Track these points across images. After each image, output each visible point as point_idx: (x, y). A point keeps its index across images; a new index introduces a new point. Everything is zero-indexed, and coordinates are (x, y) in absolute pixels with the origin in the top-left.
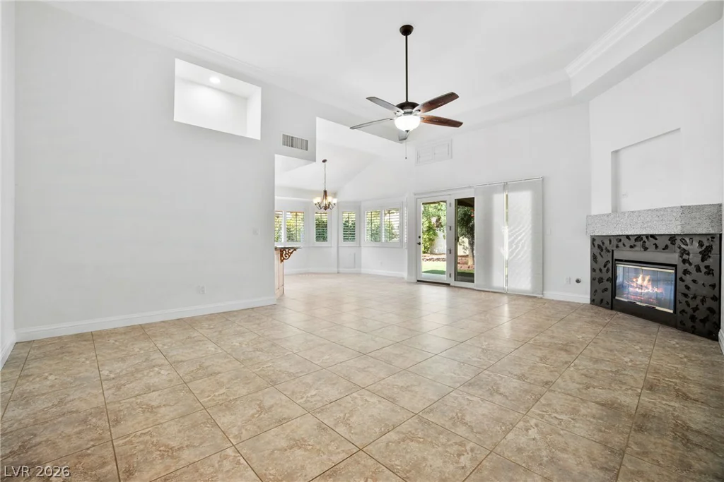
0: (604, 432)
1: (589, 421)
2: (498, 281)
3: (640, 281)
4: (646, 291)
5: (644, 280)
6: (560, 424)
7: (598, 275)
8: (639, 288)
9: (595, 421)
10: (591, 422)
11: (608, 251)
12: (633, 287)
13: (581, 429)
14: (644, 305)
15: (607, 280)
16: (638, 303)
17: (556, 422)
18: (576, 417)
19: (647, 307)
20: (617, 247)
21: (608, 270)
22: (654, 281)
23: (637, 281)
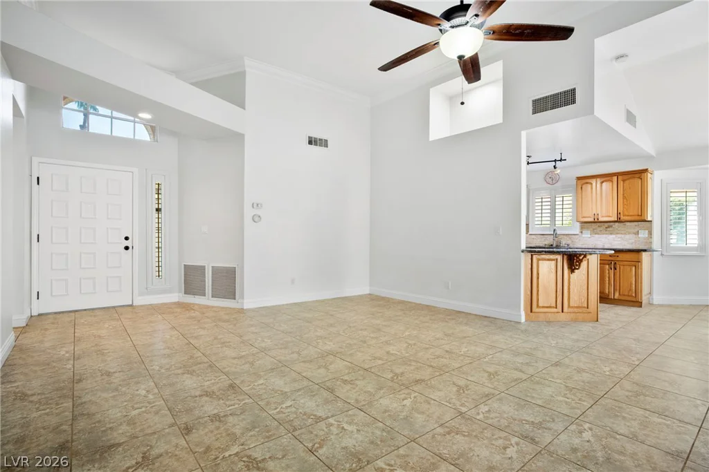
0: (95, 423)
1: (113, 423)
6: (133, 407)
9: (108, 426)
10: (110, 423)
13: (115, 414)
17: (136, 406)
18: (125, 419)
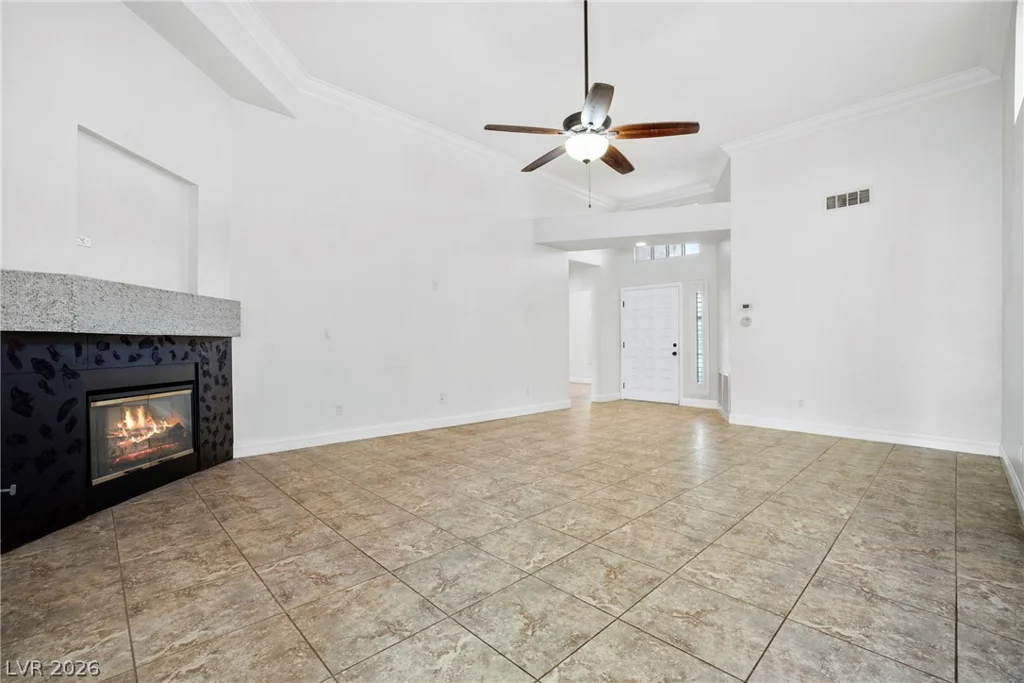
3: (130, 422)
4: (150, 434)
5: (135, 417)
7: (36, 444)
8: (136, 436)
11: (71, 373)
12: (122, 439)
15: (70, 450)
20: (99, 361)
21: (72, 424)
22: (151, 413)
23: (125, 425)
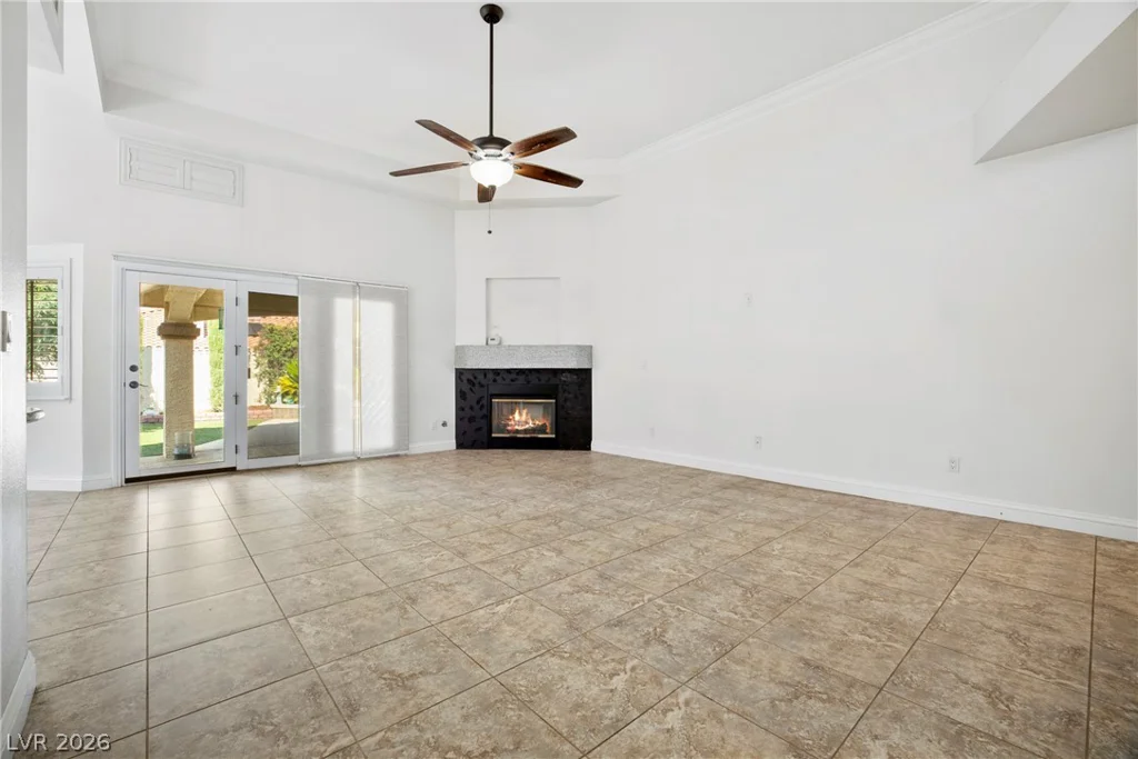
2: (343, 443)
3: (517, 416)
5: (520, 414)
7: (468, 413)
11: (482, 386)
14: (528, 436)
15: (482, 418)
16: (519, 436)
19: (531, 438)
20: (495, 381)
21: (482, 406)
